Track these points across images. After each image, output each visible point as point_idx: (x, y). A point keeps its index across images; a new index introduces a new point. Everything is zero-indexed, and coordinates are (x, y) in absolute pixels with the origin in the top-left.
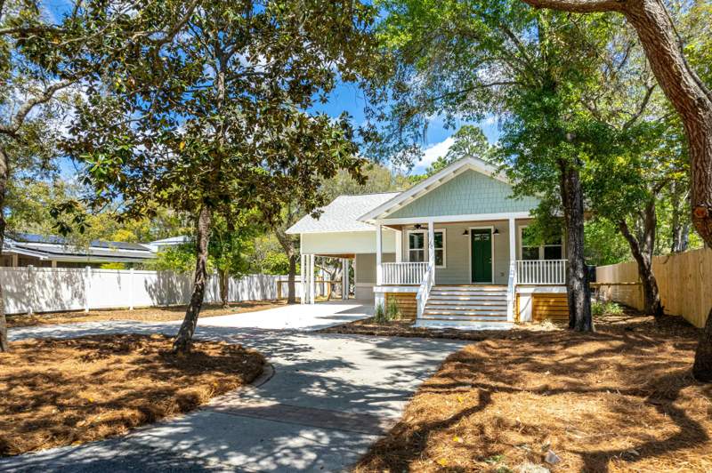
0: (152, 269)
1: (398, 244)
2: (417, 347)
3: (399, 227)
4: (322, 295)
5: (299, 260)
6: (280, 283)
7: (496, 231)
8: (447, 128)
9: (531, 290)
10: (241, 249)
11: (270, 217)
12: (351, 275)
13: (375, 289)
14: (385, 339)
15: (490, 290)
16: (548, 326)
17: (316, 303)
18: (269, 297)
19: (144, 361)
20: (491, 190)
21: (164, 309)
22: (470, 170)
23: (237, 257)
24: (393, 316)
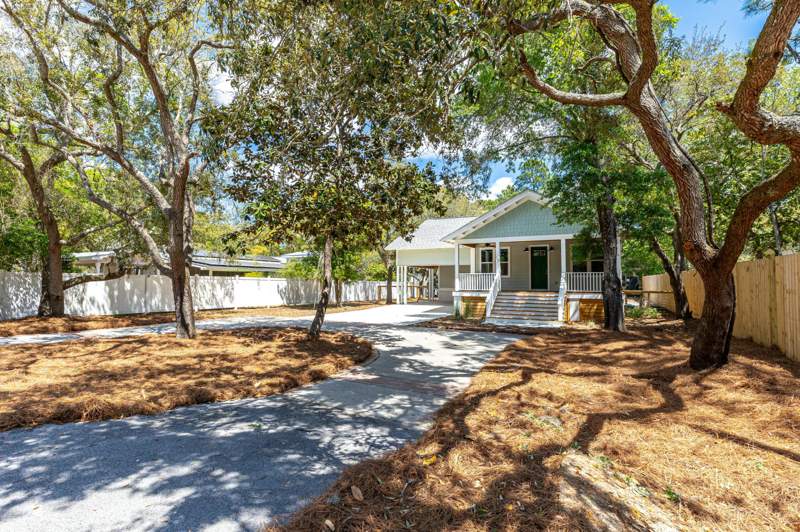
0: (283, 277)
1: (472, 258)
2: (482, 340)
3: (474, 246)
4: (413, 297)
5: (395, 269)
6: (380, 287)
7: (551, 249)
8: (508, 171)
9: (580, 296)
10: (351, 262)
11: (374, 240)
12: (436, 282)
13: (454, 294)
14: (457, 333)
15: (543, 297)
16: (591, 326)
17: (409, 303)
18: (370, 299)
19: (285, 346)
21: (292, 307)
22: (529, 201)
23: (347, 268)
24: (467, 314)
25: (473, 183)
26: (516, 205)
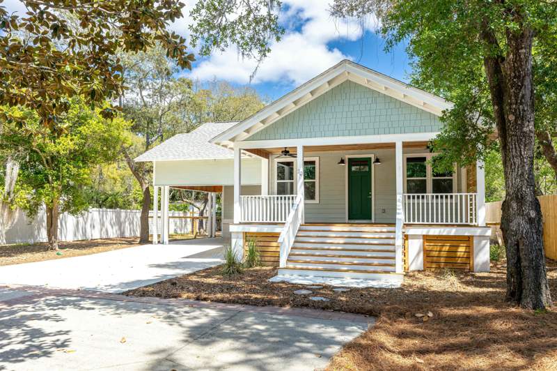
3: (264, 153)
7: (377, 160)
9: (424, 231)
13: (232, 228)
15: (370, 233)
17: (170, 242)
18: (127, 234)
20: (374, 106)
22: (348, 82)
24: (251, 262)
25: (250, 12)
26: (327, 88)
